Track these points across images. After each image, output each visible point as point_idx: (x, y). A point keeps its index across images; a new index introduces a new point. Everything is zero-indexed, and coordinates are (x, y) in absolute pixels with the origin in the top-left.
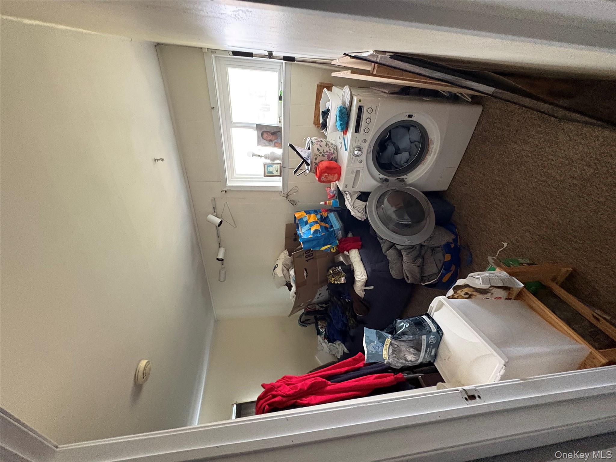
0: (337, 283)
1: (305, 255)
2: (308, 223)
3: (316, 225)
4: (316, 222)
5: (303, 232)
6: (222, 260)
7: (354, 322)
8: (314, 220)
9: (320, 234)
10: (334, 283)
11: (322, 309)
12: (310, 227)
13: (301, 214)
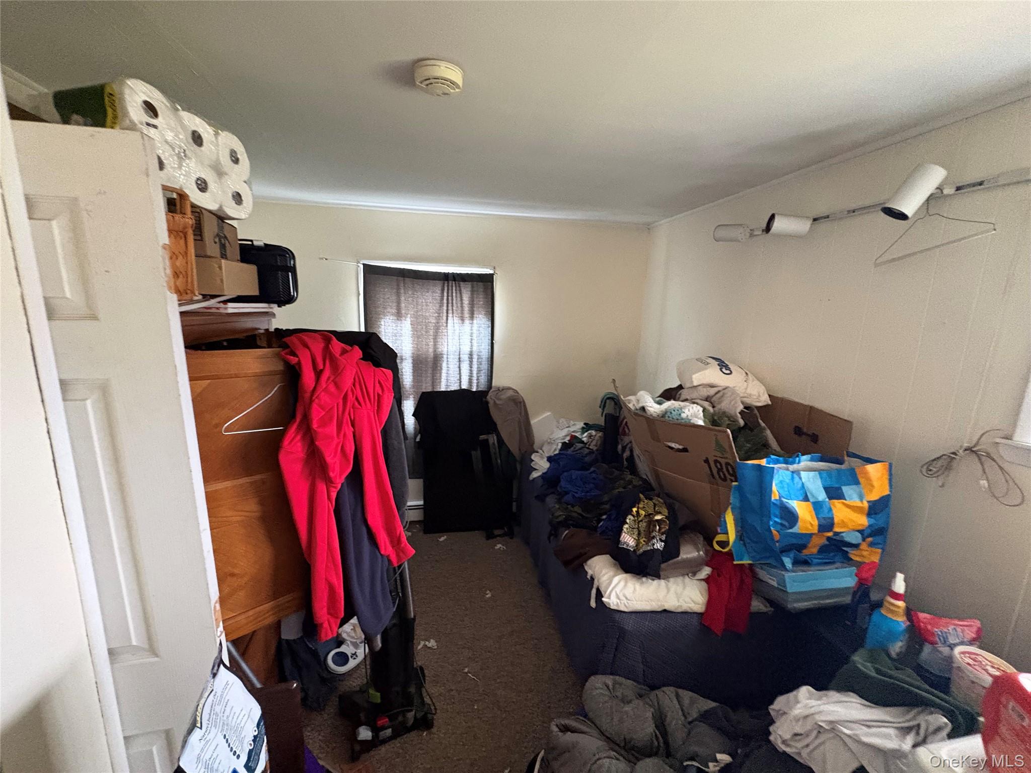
0: (628, 521)
1: (723, 461)
2: (830, 498)
3: (816, 523)
4: (827, 525)
5: (803, 474)
6: (768, 229)
7: (557, 517)
8: (836, 520)
9: (779, 527)
10: (630, 513)
11: (620, 447)
12: (811, 500)
13: (875, 483)
